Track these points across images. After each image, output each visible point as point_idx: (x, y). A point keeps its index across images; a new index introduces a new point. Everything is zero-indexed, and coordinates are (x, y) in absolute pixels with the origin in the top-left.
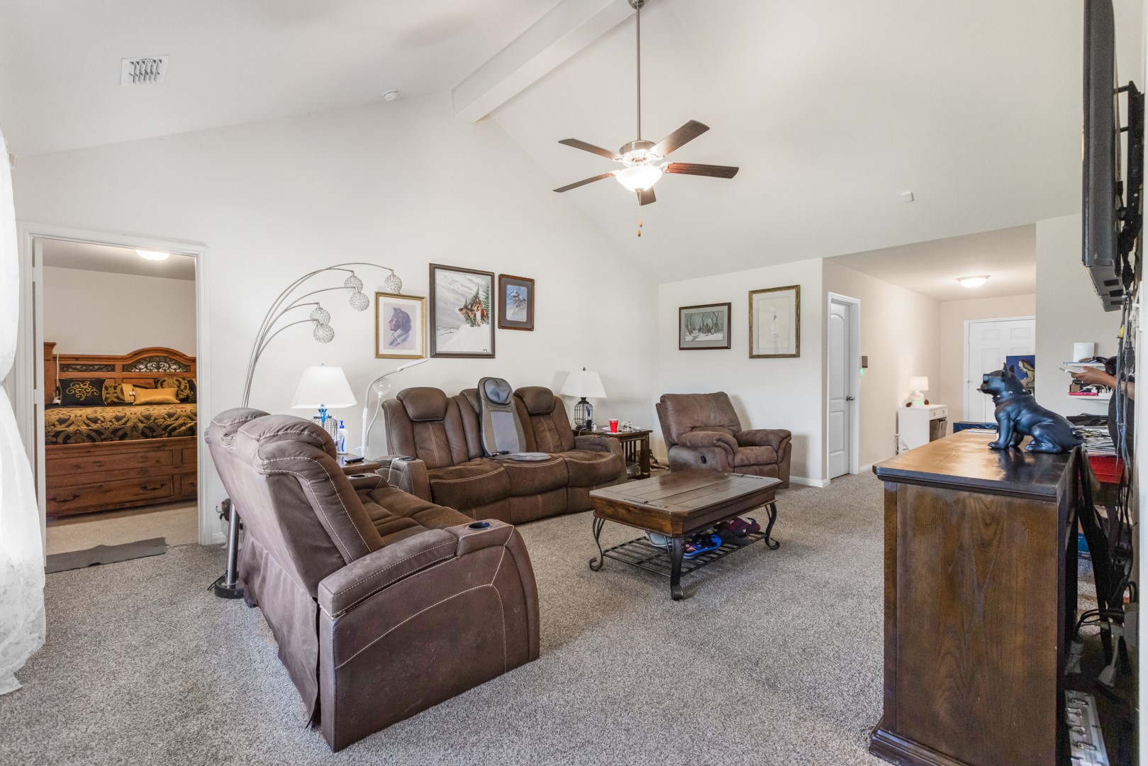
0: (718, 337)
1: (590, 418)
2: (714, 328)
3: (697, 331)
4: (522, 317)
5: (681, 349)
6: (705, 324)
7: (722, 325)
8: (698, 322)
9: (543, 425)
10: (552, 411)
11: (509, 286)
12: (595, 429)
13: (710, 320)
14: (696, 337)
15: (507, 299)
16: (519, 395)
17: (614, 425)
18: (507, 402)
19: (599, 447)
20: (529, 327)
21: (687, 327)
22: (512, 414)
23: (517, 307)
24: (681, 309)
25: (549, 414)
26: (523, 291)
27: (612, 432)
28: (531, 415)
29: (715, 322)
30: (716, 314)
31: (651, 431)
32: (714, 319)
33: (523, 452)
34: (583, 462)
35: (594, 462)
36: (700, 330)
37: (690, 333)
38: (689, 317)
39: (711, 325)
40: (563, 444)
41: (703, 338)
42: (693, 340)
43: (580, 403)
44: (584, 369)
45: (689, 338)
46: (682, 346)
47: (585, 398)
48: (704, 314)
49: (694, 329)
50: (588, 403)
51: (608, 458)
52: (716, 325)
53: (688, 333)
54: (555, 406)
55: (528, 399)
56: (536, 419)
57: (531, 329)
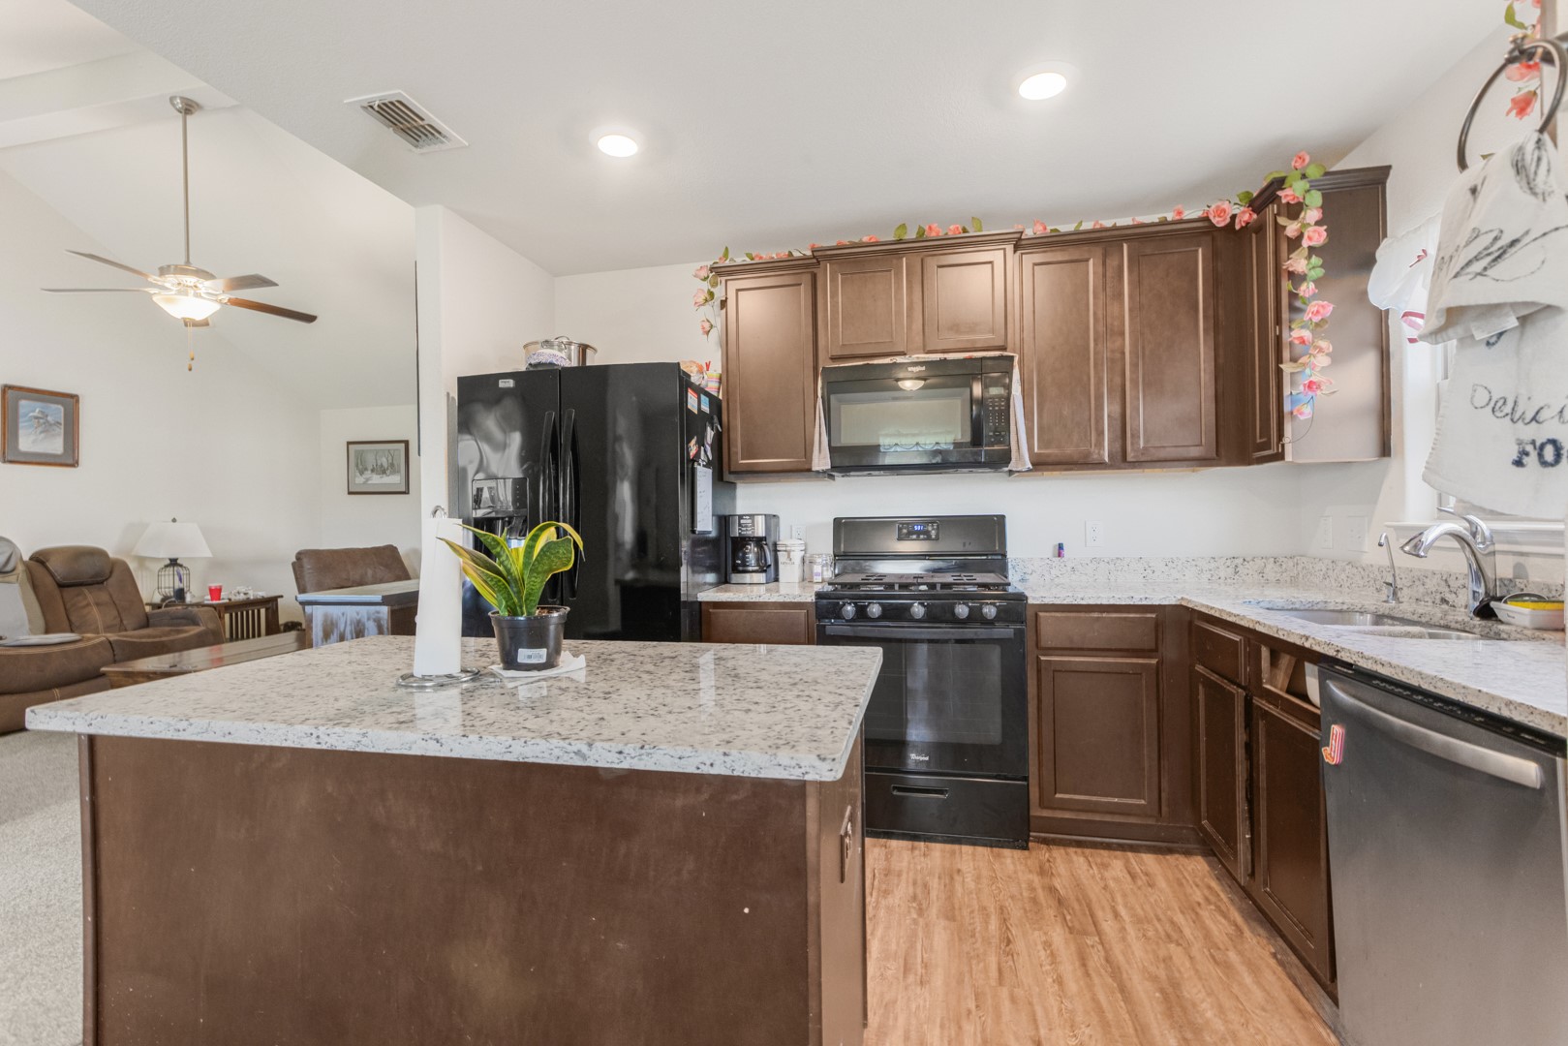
0: (395, 480)
1: (181, 586)
2: (392, 468)
3: (369, 472)
4: (56, 446)
5: (350, 493)
6: (379, 464)
7: (399, 466)
8: (370, 461)
9: (86, 598)
10: (107, 579)
11: (23, 403)
12: (188, 599)
13: (384, 460)
14: (367, 480)
15: (21, 420)
16: (40, 559)
17: (215, 592)
18: (9, 568)
19: (184, 621)
20: (70, 461)
21: (357, 466)
22: (17, 585)
23: (41, 432)
24: (349, 443)
25: (102, 583)
26: (57, 412)
27: (212, 600)
28: (61, 586)
29: (390, 461)
30: (392, 452)
31: (282, 596)
32: (390, 458)
33: (35, 634)
34: (144, 640)
35: (164, 639)
36: (372, 471)
37: (361, 473)
38: (360, 455)
39: (385, 465)
40: (125, 622)
41: (377, 480)
42: (365, 483)
43: (166, 566)
44: (174, 520)
45: (360, 480)
46: (351, 490)
47: (176, 560)
48: (377, 452)
49: (366, 469)
50: (181, 566)
51: (192, 633)
52: (392, 465)
53: (358, 474)
54: (111, 572)
55: (53, 564)
56: (69, 592)
57: (74, 464)
